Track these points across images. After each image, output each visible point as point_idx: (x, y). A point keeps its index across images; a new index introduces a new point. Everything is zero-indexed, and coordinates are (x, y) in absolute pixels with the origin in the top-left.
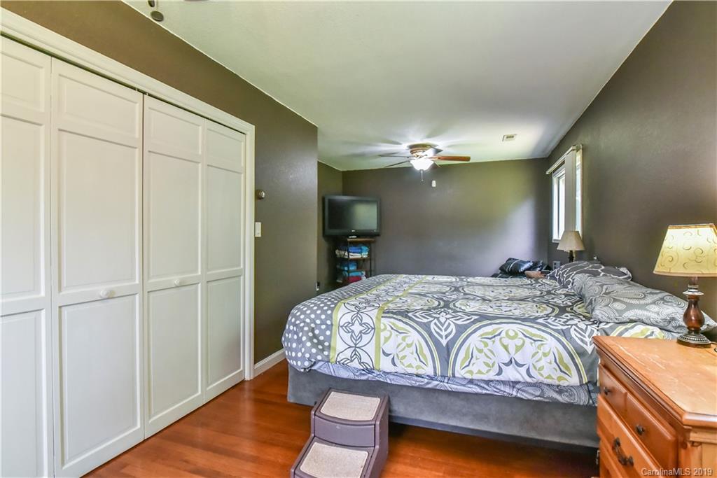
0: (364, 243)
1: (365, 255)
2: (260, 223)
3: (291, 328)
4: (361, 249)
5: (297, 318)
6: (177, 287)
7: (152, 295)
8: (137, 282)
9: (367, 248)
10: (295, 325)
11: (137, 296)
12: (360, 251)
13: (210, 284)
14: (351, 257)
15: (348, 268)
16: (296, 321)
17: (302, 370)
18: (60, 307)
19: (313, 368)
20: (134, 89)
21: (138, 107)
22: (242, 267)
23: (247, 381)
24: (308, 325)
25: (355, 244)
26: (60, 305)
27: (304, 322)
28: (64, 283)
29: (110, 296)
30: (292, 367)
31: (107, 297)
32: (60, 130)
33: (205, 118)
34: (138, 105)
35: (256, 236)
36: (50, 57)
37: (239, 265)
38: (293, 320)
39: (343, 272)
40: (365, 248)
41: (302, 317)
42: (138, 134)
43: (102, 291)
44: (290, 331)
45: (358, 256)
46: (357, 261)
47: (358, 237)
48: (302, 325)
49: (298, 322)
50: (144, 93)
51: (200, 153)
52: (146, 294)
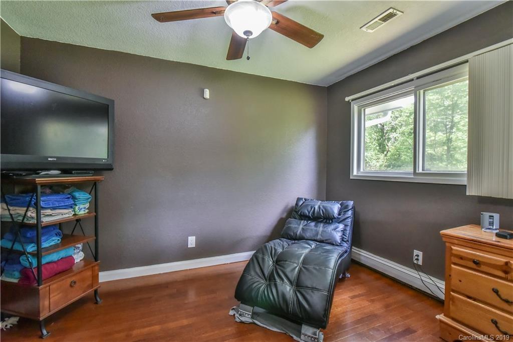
0: (80, 186)
1: (82, 209)
4: (74, 198)
9: (88, 196)
12: (71, 202)
14: (45, 220)
15: (38, 244)
25: (56, 188)
39: (22, 259)
40: (82, 195)
45: (65, 214)
46: (60, 225)
47: (66, 171)
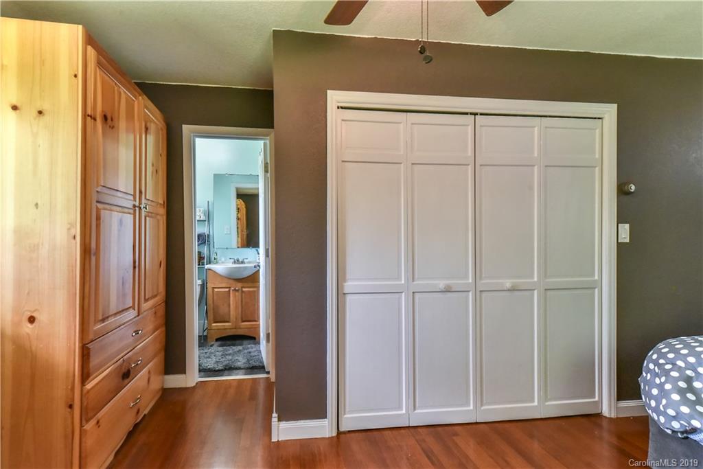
2: (627, 226)
3: (651, 366)
5: (663, 356)
6: (509, 290)
7: (484, 294)
8: (470, 281)
10: (656, 363)
11: (470, 293)
13: (549, 293)
16: (658, 358)
17: (669, 432)
18: (413, 293)
19: (691, 436)
20: (467, 114)
21: (470, 129)
22: (596, 277)
23: (606, 417)
24: (679, 369)
26: (415, 291)
27: (674, 364)
28: (416, 276)
29: (448, 290)
30: (656, 423)
31: (444, 290)
32: (413, 164)
33: (541, 116)
34: (470, 127)
35: (619, 241)
36: (405, 113)
37: (593, 275)
38: (655, 357)
41: (671, 356)
42: (470, 153)
43: (441, 284)
44: (649, 371)
48: (668, 367)
49: (662, 361)
50: (475, 114)
51: (536, 155)
52: (478, 293)
